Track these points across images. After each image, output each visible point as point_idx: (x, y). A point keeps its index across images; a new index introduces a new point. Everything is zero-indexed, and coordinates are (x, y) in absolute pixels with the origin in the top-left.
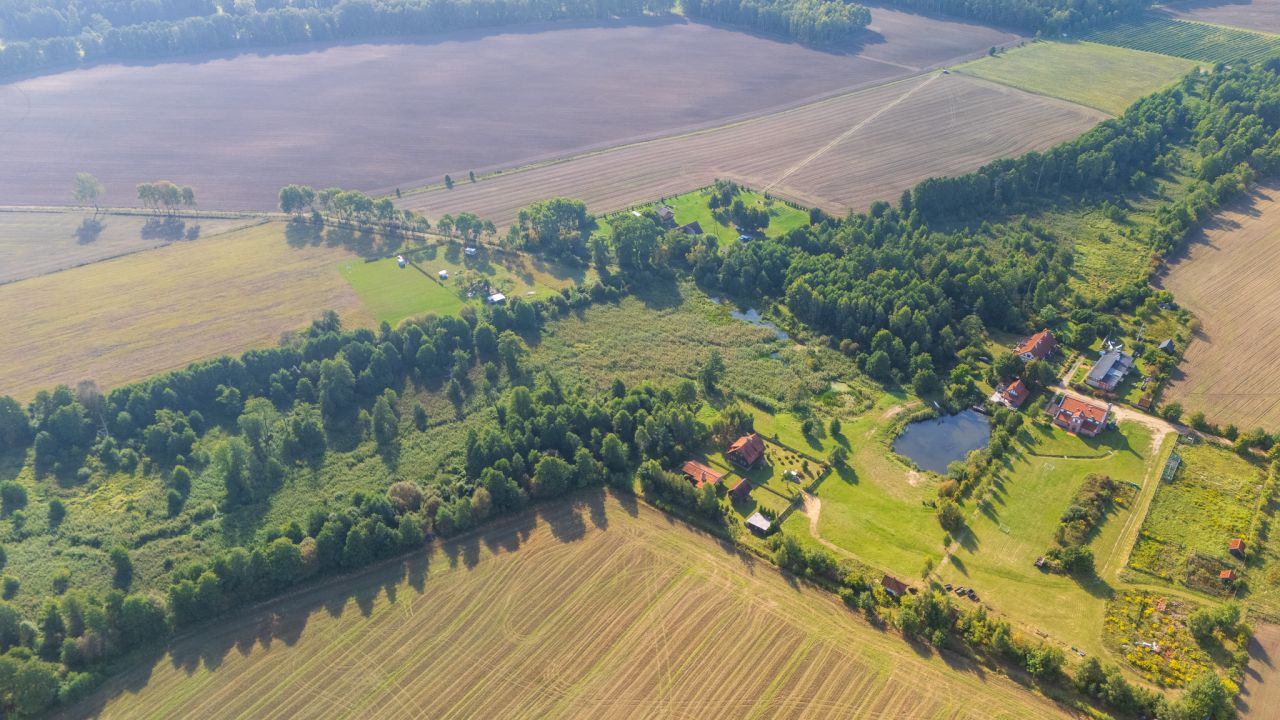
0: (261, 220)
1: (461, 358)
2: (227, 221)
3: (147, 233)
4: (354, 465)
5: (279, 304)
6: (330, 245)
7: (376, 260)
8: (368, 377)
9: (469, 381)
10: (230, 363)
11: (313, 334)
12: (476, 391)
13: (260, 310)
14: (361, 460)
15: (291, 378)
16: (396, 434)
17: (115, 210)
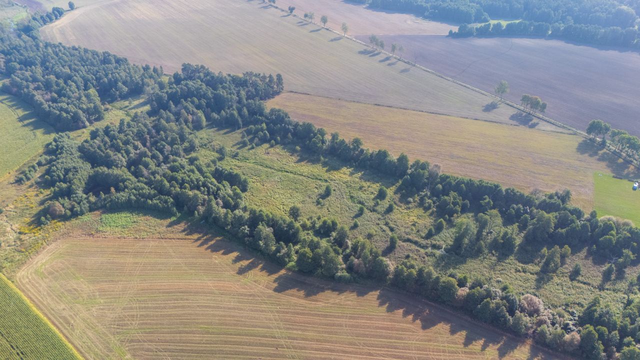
0: (571, 132)
1: (627, 256)
2: (554, 127)
3: (513, 118)
4: (519, 271)
5: (547, 175)
6: (599, 160)
7: (621, 179)
8: (562, 234)
9: (624, 272)
10: (498, 189)
11: (551, 197)
12: (624, 281)
13: (534, 173)
14: (525, 272)
15: (522, 211)
16: (554, 272)
17: (508, 102)
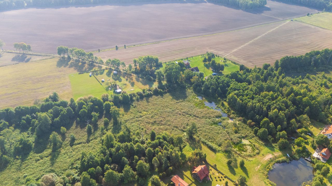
0: (51, 57)
1: (95, 115)
2: (41, 57)
3: (13, 59)
4: (39, 160)
5: (43, 87)
6: (70, 67)
7: (83, 73)
8: (58, 121)
9: (97, 125)
11: (47, 100)
12: (98, 130)
13: (35, 89)
14: (42, 158)
15: (31, 118)
16: (60, 147)
17: (8, 51)
